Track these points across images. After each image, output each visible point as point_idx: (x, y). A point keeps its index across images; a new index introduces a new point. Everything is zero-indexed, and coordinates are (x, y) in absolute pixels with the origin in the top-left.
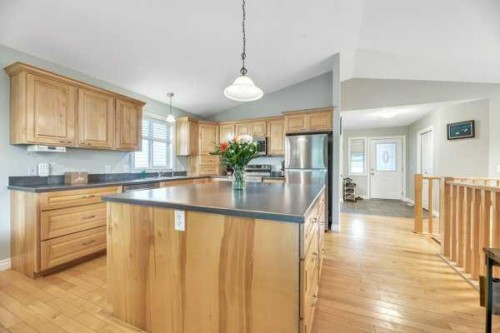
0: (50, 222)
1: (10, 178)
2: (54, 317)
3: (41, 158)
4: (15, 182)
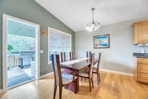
0: (141, 67)
1: (133, 53)
2: (135, 94)
3: (142, 48)
4: (135, 54)
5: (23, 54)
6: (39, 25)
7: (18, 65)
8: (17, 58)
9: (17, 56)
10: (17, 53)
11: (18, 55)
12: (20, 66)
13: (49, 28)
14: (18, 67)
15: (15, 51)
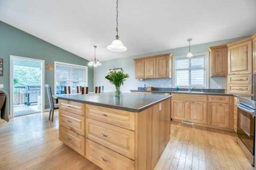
5: (30, 89)
6: (44, 61)
7: (24, 102)
8: (22, 94)
9: (22, 91)
10: (22, 87)
11: (23, 89)
12: (26, 103)
13: (55, 62)
14: (24, 105)
15: (20, 86)
